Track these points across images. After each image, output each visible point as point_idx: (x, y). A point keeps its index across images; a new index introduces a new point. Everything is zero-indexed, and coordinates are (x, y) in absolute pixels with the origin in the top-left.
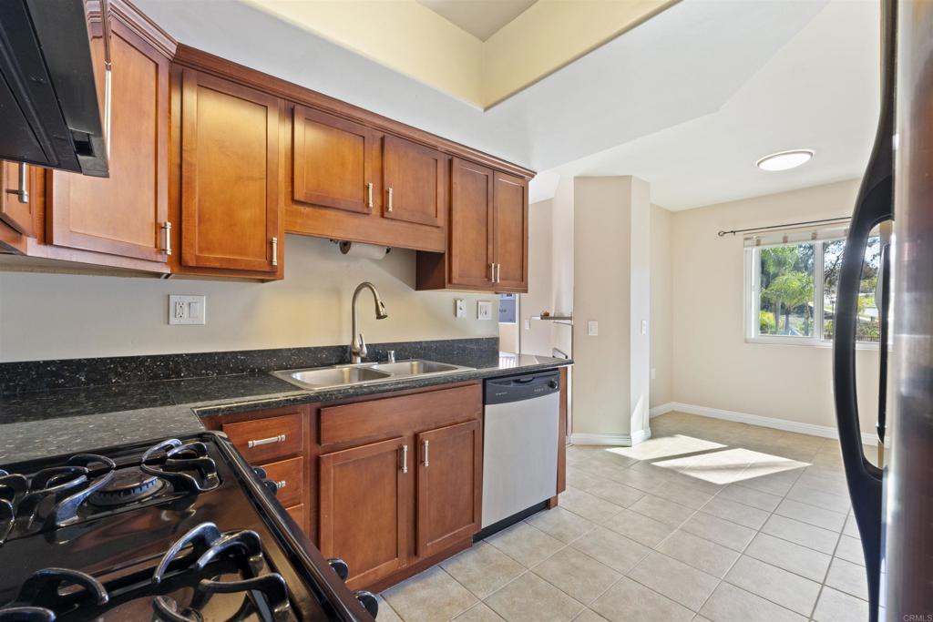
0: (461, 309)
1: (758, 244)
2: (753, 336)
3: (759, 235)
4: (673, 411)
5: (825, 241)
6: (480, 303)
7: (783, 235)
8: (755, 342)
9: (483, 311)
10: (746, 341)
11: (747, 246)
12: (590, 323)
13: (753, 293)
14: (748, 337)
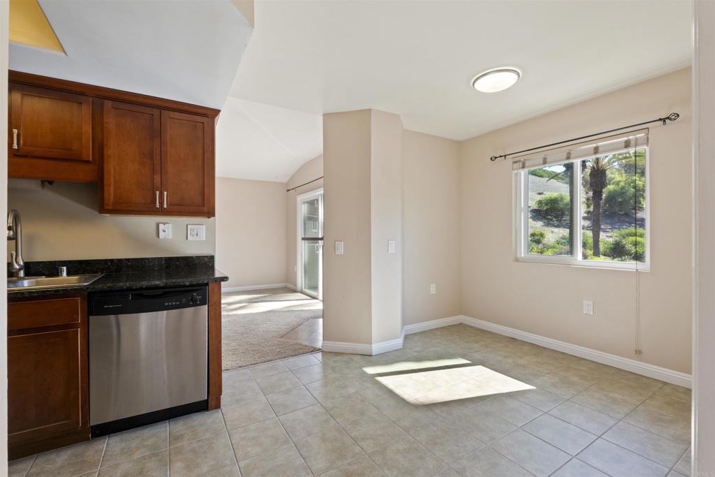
0: (164, 231)
1: (523, 167)
2: (523, 255)
3: (525, 157)
4: (461, 324)
5: (584, 159)
6: (189, 227)
7: (543, 156)
8: (524, 261)
9: (195, 232)
10: (517, 260)
11: (515, 169)
12: (337, 243)
13: (522, 213)
14: (518, 256)
